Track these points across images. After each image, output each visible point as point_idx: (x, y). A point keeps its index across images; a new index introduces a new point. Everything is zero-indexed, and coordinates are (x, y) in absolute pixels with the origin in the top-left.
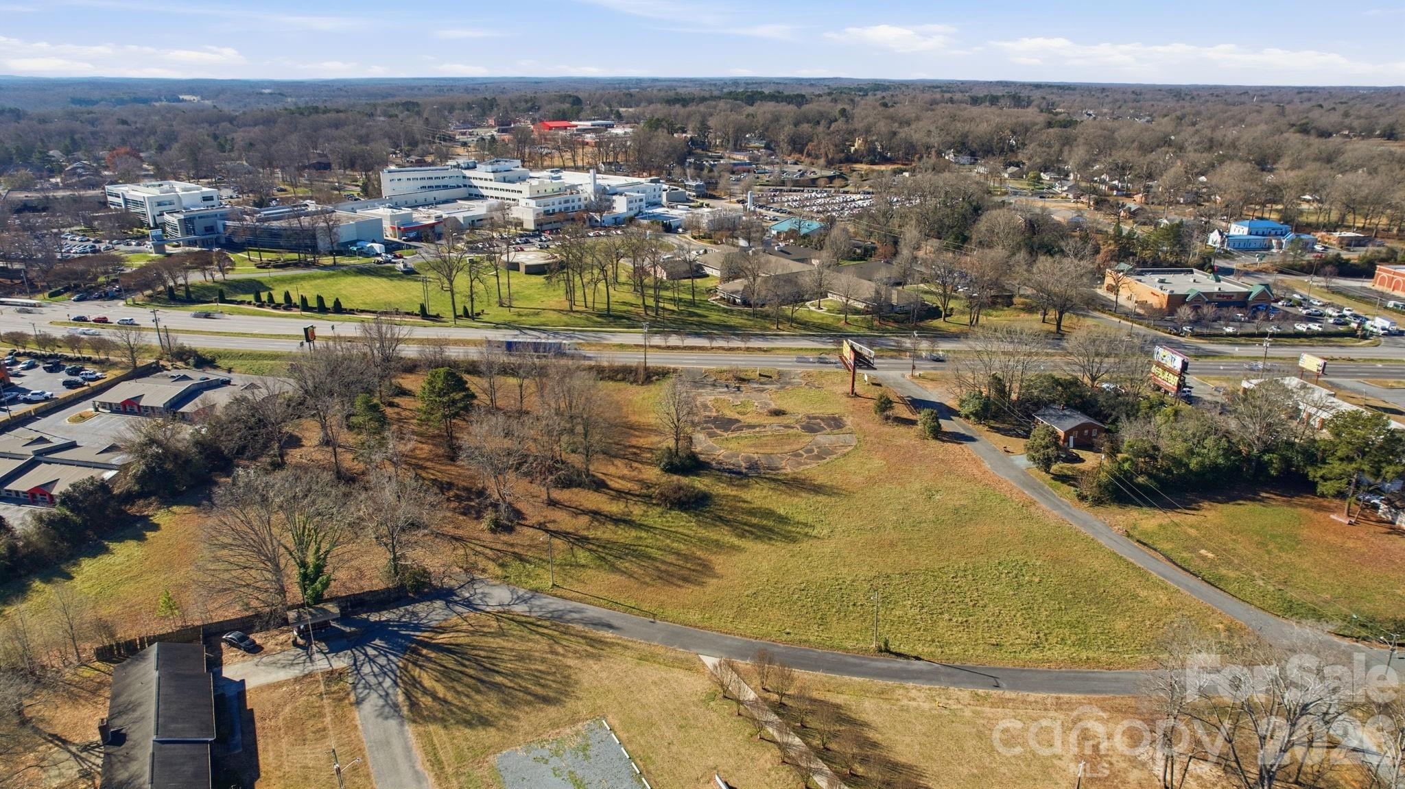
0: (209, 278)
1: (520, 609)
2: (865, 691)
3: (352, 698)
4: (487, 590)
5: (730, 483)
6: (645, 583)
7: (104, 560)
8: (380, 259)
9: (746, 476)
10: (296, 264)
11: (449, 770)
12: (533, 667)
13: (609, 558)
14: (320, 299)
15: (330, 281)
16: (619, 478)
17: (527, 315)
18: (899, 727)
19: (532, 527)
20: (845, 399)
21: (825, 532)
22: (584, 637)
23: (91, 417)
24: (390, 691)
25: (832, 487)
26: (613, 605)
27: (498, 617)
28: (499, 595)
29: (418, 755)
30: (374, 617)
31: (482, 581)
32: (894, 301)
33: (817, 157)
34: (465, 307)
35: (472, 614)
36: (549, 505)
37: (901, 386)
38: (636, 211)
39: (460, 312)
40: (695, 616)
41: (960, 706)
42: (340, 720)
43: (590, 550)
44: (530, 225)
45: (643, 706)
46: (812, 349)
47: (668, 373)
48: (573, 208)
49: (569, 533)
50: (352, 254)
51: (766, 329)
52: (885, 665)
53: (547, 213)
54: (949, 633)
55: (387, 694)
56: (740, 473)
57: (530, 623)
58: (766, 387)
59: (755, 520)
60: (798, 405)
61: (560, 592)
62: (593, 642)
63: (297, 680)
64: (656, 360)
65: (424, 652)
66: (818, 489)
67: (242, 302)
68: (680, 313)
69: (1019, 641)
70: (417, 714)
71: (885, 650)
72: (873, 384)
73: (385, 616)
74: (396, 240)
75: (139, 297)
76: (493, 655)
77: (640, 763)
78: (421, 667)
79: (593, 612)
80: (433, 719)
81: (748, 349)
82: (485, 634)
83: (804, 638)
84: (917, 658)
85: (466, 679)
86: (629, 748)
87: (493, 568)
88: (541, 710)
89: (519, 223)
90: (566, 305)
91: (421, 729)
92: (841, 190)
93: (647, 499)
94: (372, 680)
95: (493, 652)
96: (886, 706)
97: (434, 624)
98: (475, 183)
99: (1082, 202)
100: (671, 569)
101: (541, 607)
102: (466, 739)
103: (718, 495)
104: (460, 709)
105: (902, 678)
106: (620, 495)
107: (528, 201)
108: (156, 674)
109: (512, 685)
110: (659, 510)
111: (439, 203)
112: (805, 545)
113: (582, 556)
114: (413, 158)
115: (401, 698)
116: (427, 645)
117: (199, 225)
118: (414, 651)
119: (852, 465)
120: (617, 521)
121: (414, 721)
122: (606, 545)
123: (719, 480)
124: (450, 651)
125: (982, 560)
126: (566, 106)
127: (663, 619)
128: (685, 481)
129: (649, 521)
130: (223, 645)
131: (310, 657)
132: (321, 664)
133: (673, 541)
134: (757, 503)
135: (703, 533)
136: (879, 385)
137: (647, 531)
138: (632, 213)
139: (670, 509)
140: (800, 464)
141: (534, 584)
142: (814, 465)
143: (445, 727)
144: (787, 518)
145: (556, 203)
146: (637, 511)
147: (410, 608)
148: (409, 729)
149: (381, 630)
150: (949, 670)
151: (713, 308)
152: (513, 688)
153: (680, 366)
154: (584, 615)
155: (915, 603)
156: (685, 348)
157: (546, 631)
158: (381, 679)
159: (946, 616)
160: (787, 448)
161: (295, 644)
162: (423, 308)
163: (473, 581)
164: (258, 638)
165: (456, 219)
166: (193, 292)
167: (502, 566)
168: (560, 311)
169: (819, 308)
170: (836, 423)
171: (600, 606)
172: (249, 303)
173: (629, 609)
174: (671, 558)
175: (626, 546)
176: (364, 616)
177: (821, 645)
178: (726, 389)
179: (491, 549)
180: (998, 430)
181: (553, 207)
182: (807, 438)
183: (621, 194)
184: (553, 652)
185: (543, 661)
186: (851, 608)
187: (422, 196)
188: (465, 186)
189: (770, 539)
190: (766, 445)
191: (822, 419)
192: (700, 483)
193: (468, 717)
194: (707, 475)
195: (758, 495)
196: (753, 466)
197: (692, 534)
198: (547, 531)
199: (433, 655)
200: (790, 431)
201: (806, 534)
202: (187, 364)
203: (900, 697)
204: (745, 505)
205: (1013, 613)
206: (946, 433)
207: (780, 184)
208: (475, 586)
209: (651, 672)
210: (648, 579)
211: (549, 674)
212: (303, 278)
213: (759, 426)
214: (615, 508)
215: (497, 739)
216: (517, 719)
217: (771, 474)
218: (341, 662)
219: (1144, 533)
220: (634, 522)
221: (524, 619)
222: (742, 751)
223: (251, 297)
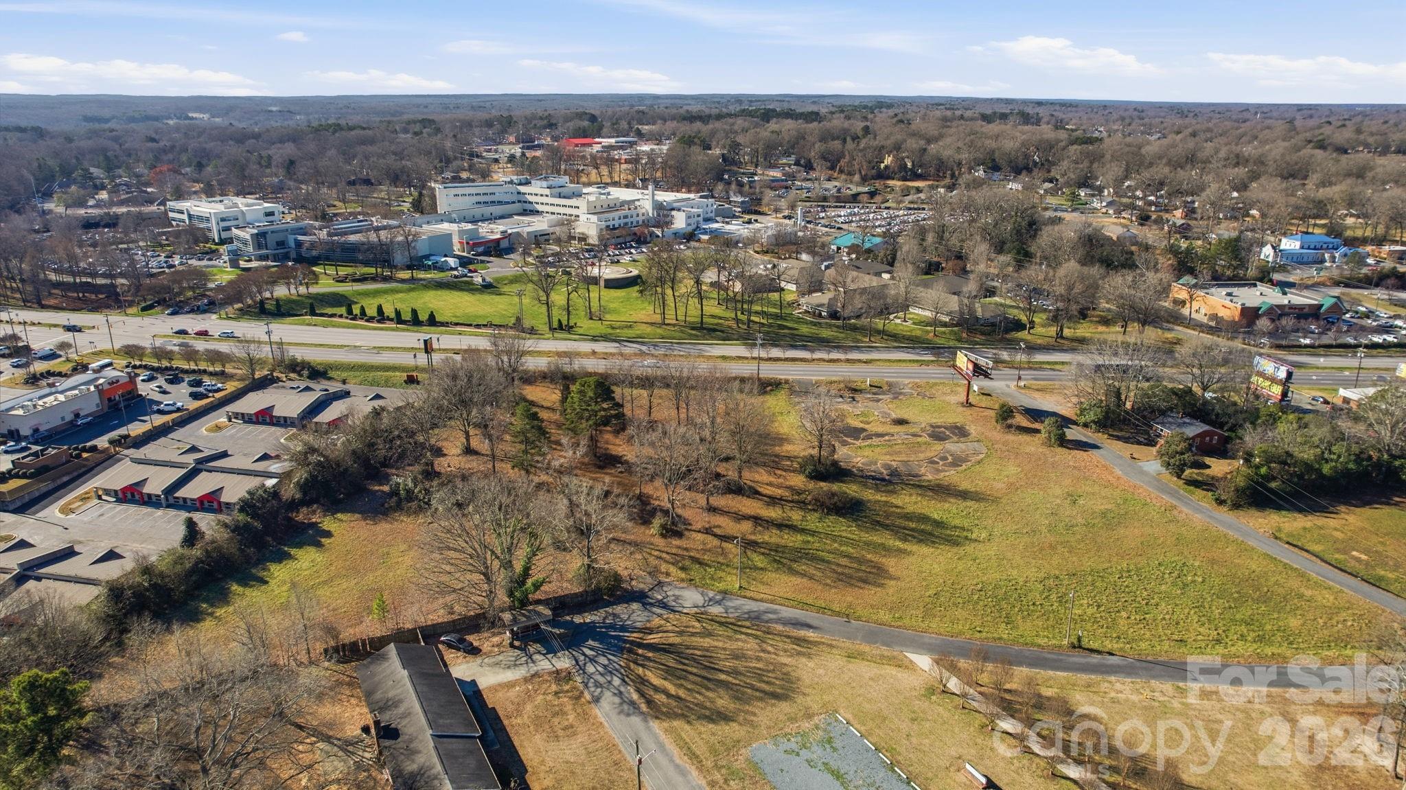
0: (293, 291)
1: (716, 610)
2: (1072, 685)
3: (587, 696)
5: (877, 489)
6: (827, 585)
7: (291, 565)
8: (455, 273)
9: (890, 482)
10: (374, 279)
11: (708, 764)
12: (751, 665)
13: (785, 561)
14: (414, 312)
15: (413, 294)
16: (767, 484)
17: (619, 328)
19: (699, 532)
20: (961, 409)
21: (983, 535)
22: (788, 637)
23: (226, 427)
24: (622, 689)
25: (976, 492)
26: (804, 605)
27: (698, 617)
28: (690, 598)
30: (578, 619)
31: (669, 584)
32: (979, 314)
33: (850, 174)
34: (559, 320)
35: (671, 616)
36: (710, 511)
37: (1010, 396)
38: (694, 227)
39: (555, 325)
40: (884, 616)
41: (1166, 698)
42: (585, 716)
43: (763, 554)
44: (594, 240)
45: (869, 701)
46: (910, 361)
47: (780, 383)
48: (632, 223)
49: (737, 538)
50: (428, 268)
51: (858, 341)
52: (1082, 660)
53: (608, 228)
54: (1132, 630)
55: (621, 693)
56: (883, 480)
57: (731, 624)
58: (880, 397)
59: (913, 525)
60: (921, 415)
61: (748, 595)
62: (799, 641)
63: (526, 680)
64: (769, 371)
65: (640, 651)
66: (964, 495)
67: (334, 315)
68: (770, 326)
69: (1200, 637)
70: (656, 712)
71: (1079, 646)
72: (983, 394)
73: (589, 618)
74: (465, 254)
75: (230, 311)
76: (709, 654)
77: (888, 755)
78: (643, 666)
79: (788, 612)
80: (671, 715)
81: (848, 361)
82: (693, 634)
83: (996, 635)
84: (1111, 654)
85: (691, 677)
86: (871, 740)
87: (675, 571)
88: (773, 705)
89: (583, 239)
90: (658, 318)
91: (666, 725)
92: (883, 206)
93: (802, 505)
94: (601, 679)
95: (707, 651)
96: (1097, 699)
97: (638, 625)
98: (530, 198)
99: (1124, 218)
100: (846, 571)
101: (736, 608)
102: (713, 734)
103: (869, 501)
104: (696, 705)
105: (1102, 673)
106: (773, 501)
107: (589, 216)
108: (403, 671)
109: (738, 682)
110: (817, 515)
111: (496, 219)
112: (969, 548)
113: (757, 559)
114: (448, 175)
115: (635, 696)
116: (640, 645)
117: (270, 240)
118: (630, 651)
119: (990, 470)
120: (781, 526)
121: (657, 718)
122: (777, 549)
123: (865, 485)
124: (665, 651)
125: (1142, 562)
126: (586, 123)
127: (858, 619)
128: (835, 487)
129: (812, 526)
130: (442, 647)
131: (530, 657)
132: (544, 664)
133: (841, 545)
134: (910, 509)
135: (866, 537)
136: (989, 395)
137: (813, 535)
138: (690, 229)
139: (828, 514)
140: (938, 471)
141: (722, 586)
142: (952, 472)
143: (689, 722)
144: (942, 523)
145: (617, 218)
146: (796, 516)
147: (610, 610)
148: (655, 725)
149: (589, 631)
150: (1144, 664)
151: (799, 320)
152: (739, 685)
153: (790, 377)
154: (780, 616)
155: (1091, 602)
156: (786, 359)
157: (749, 631)
158: (609, 679)
159: (1124, 614)
160: (921, 456)
161: (512, 645)
163: (660, 584)
164: (473, 639)
165: (520, 234)
166: (284, 305)
167: (683, 569)
168: (652, 324)
169: (905, 320)
170: (960, 431)
171: (792, 607)
172: (341, 316)
173: (822, 610)
174: (844, 561)
175: (798, 550)
176: (568, 618)
177: (1015, 642)
178: (841, 400)
179: (668, 553)
180: (1118, 438)
181: (613, 222)
182: (938, 447)
183: (679, 210)
184: (764, 651)
185: (759, 659)
186: (1031, 607)
187: (479, 211)
188: (519, 201)
189: (933, 542)
190: (900, 453)
191: (946, 428)
192: (851, 490)
193: (707, 713)
194: (852, 482)
195: (908, 501)
196: (894, 473)
197: (857, 538)
198: (715, 535)
199: (650, 654)
200: (919, 439)
201: (966, 538)
202: (301, 376)
203: (1107, 690)
204: (899, 510)
205: (1186, 611)
206: (1071, 441)
207: (823, 200)
208: (665, 589)
209: (864, 669)
210: (828, 581)
211: (769, 671)
212: (388, 292)
213: (887, 435)
214: (773, 513)
215: (743, 733)
216: (754, 714)
217: (914, 481)
218: (563, 662)
219: (1290, 535)
220: (796, 526)
221: (723, 620)
222: (979, 741)
223: (343, 310)
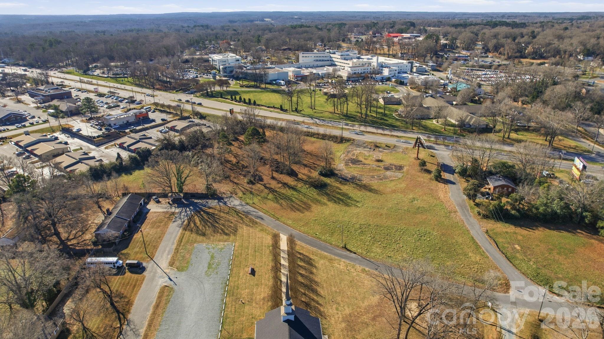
0: (222, 89)
1: (239, 208)
2: (325, 257)
3: (174, 220)
4: (233, 200)
5: (340, 182)
6: (284, 208)
7: (142, 171)
9: (348, 181)
10: (253, 87)
11: (182, 244)
13: (278, 198)
14: (250, 100)
15: (260, 93)
16: (303, 174)
17: (318, 113)
18: (325, 271)
19: (262, 184)
20: (413, 160)
25: (377, 190)
26: (268, 213)
27: (231, 208)
28: (235, 202)
29: (177, 238)
30: (196, 201)
31: (234, 197)
32: (471, 123)
33: (503, 55)
34: (296, 108)
35: (223, 206)
36: (271, 178)
37: (443, 158)
38: (392, 75)
39: (294, 109)
40: (290, 222)
41: (354, 271)
42: (166, 225)
43: (274, 195)
44: (345, 78)
45: (249, 243)
47: (350, 140)
48: (367, 72)
49: (272, 188)
50: (273, 84)
51: (408, 128)
52: (340, 252)
53: (355, 73)
54: (376, 248)
55: (184, 221)
56: (345, 180)
58: (385, 151)
59: (339, 196)
60: (389, 159)
61: (254, 205)
62: (252, 221)
63: (163, 212)
64: (346, 134)
66: (371, 190)
67: (227, 99)
68: (377, 118)
70: (187, 228)
71: (345, 248)
73: (199, 201)
74: (293, 80)
75: (198, 94)
78: (198, 216)
79: (260, 214)
80: (189, 230)
81: (392, 136)
83: (320, 237)
84: (355, 253)
86: (235, 252)
87: (240, 194)
89: (340, 77)
90: (333, 110)
91: (184, 232)
93: (305, 182)
94: (182, 217)
95: (221, 217)
96: (327, 263)
97: (211, 206)
98: (334, 59)
100: (297, 206)
101: (246, 209)
102: (193, 237)
103: (331, 185)
105: (342, 258)
106: (299, 179)
107: (349, 68)
108: (126, 200)
109: (219, 227)
110: (307, 186)
111: (318, 67)
113: (271, 196)
115: (186, 223)
116: (205, 212)
117: (228, 70)
118: (200, 212)
119: (392, 184)
120: (291, 188)
121: (184, 229)
122: (280, 194)
123: (337, 180)
124: (209, 214)
125: (413, 228)
126: (405, 26)
127: (279, 221)
128: (322, 178)
129: (301, 189)
130: (152, 199)
132: (173, 210)
133: (304, 197)
134: (344, 191)
135: (317, 197)
136: (434, 157)
137: (298, 192)
138: (390, 76)
139: (312, 187)
140: (371, 180)
141: (248, 201)
142: (376, 182)
143: (191, 233)
145: (360, 70)
146: (300, 185)
147: (207, 200)
148: (181, 231)
149: (195, 205)
150: (363, 259)
151: (392, 117)
153: (357, 139)
154: (257, 214)
157: (241, 215)
158: (185, 217)
159: (379, 243)
160: (371, 174)
161: (169, 203)
162: (281, 106)
163: (231, 197)
164: (160, 200)
165: (319, 74)
166: (215, 94)
167: (244, 194)
168: (331, 112)
169: (438, 122)
170: (400, 168)
171: (264, 212)
172: (229, 99)
173: (271, 215)
174: (299, 203)
175: (287, 196)
176: (193, 200)
177: (324, 241)
178: (368, 149)
179: (244, 188)
181: (358, 71)
182: (383, 172)
183: (388, 67)
184: (238, 222)
187: (314, 64)
188: (330, 60)
190: (364, 172)
191: (395, 166)
192: (329, 180)
193: (200, 232)
194: (333, 178)
195: (346, 189)
196: (353, 178)
198: (265, 186)
199: (203, 214)
200: (378, 168)
201: (354, 205)
202: (198, 117)
203: (336, 263)
204: (339, 191)
206: (444, 179)
209: (260, 234)
210: (286, 207)
212: (252, 92)
213: (367, 164)
214: (293, 183)
215: (201, 240)
216: (214, 237)
217: (358, 182)
218: (177, 210)
219: (495, 233)
220: (296, 188)
221: (238, 211)
223: (229, 97)
